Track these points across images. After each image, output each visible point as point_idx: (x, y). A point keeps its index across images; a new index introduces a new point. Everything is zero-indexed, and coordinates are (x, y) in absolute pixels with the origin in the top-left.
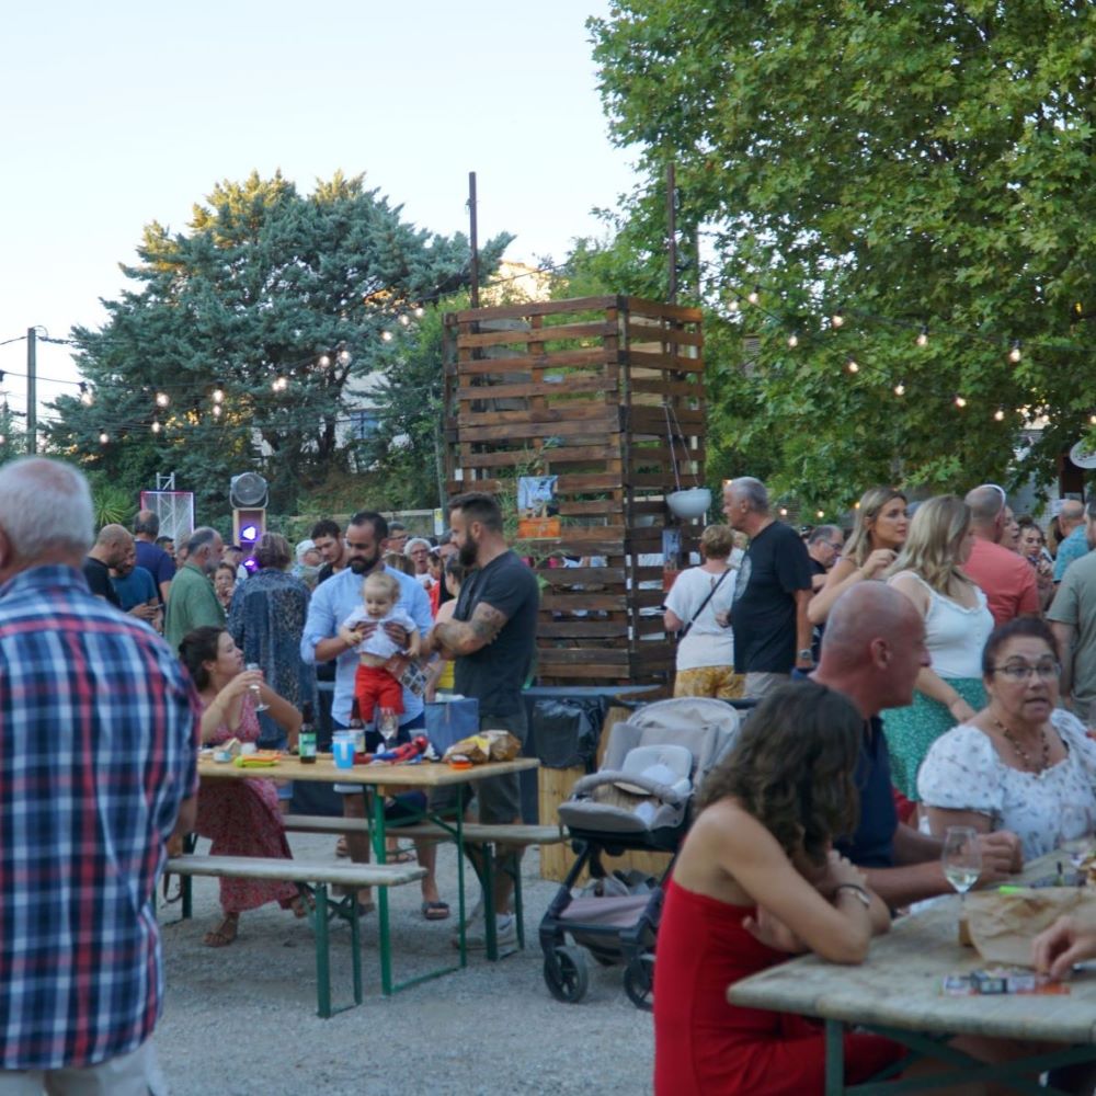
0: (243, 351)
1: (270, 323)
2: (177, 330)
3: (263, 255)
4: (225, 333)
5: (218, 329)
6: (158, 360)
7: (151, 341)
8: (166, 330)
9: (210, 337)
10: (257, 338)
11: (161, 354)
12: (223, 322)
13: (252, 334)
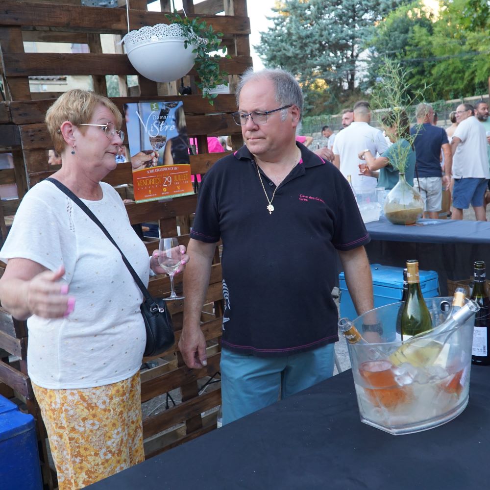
0: (310, 46)
1: (321, 32)
2: (286, 40)
3: (318, 3)
4: (303, 39)
5: (300, 38)
6: (279, 53)
7: (276, 46)
8: (282, 41)
9: (297, 41)
10: (316, 40)
11: (280, 51)
12: (301, 34)
13: (314, 39)
